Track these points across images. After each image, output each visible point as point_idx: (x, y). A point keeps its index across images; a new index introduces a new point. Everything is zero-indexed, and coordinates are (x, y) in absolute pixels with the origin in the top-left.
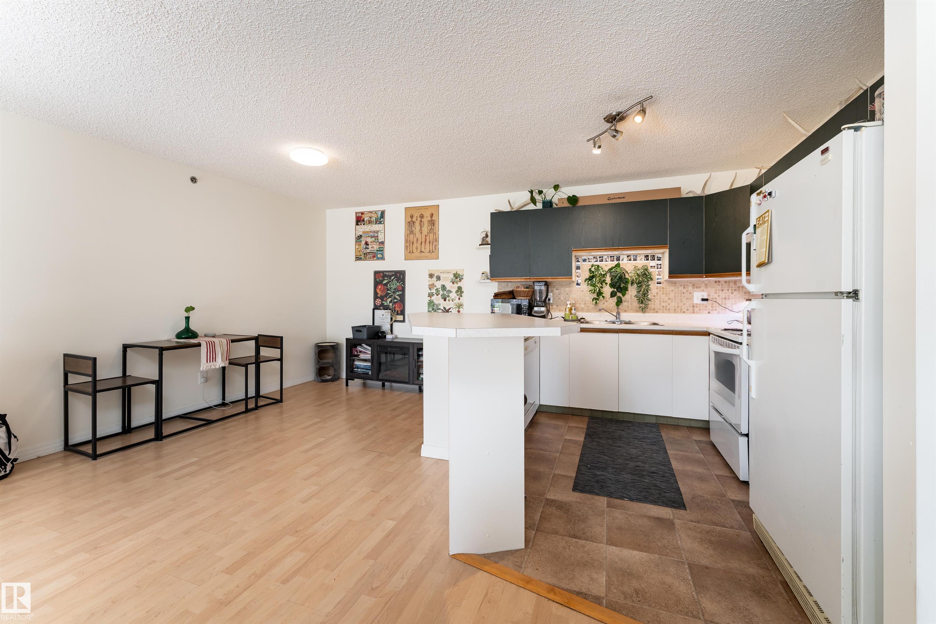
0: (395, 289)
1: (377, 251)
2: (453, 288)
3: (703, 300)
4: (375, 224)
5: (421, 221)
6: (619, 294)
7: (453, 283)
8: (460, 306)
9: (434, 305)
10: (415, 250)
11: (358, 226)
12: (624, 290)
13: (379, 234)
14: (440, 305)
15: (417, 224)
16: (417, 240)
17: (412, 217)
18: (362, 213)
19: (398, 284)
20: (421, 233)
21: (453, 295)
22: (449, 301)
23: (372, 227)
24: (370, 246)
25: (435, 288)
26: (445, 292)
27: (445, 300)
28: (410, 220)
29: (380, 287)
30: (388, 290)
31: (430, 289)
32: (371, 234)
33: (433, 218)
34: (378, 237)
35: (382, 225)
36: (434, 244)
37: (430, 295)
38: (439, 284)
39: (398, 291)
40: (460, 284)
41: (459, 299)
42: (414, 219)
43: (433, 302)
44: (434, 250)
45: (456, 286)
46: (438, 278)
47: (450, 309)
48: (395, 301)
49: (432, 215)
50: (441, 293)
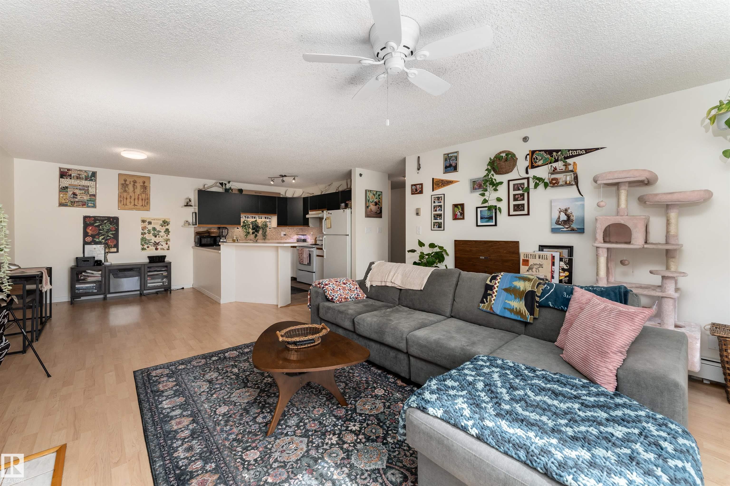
0: (108, 230)
1: (87, 201)
2: (163, 229)
3: (284, 235)
4: (85, 180)
5: (134, 185)
6: (256, 233)
7: (162, 226)
8: (167, 241)
9: (146, 240)
10: (128, 203)
11: (63, 179)
12: (257, 231)
13: (90, 189)
14: (151, 240)
15: (131, 187)
16: (131, 197)
17: (125, 181)
18: (69, 170)
19: (111, 226)
20: (134, 193)
21: (162, 234)
22: (159, 237)
23: (81, 183)
24: (79, 197)
25: (147, 229)
26: (156, 232)
27: (156, 237)
28: (123, 182)
29: (90, 228)
30: (100, 230)
31: (143, 230)
32: (80, 187)
33: (145, 185)
34: (88, 190)
35: (93, 182)
36: (146, 201)
37: (142, 234)
38: (150, 227)
39: (112, 231)
40: (167, 227)
41: (167, 236)
42: (128, 183)
43: (145, 238)
44: (146, 205)
45: (164, 228)
46: (150, 223)
47: (159, 242)
48: (108, 238)
49: (144, 183)
50: (152, 232)
